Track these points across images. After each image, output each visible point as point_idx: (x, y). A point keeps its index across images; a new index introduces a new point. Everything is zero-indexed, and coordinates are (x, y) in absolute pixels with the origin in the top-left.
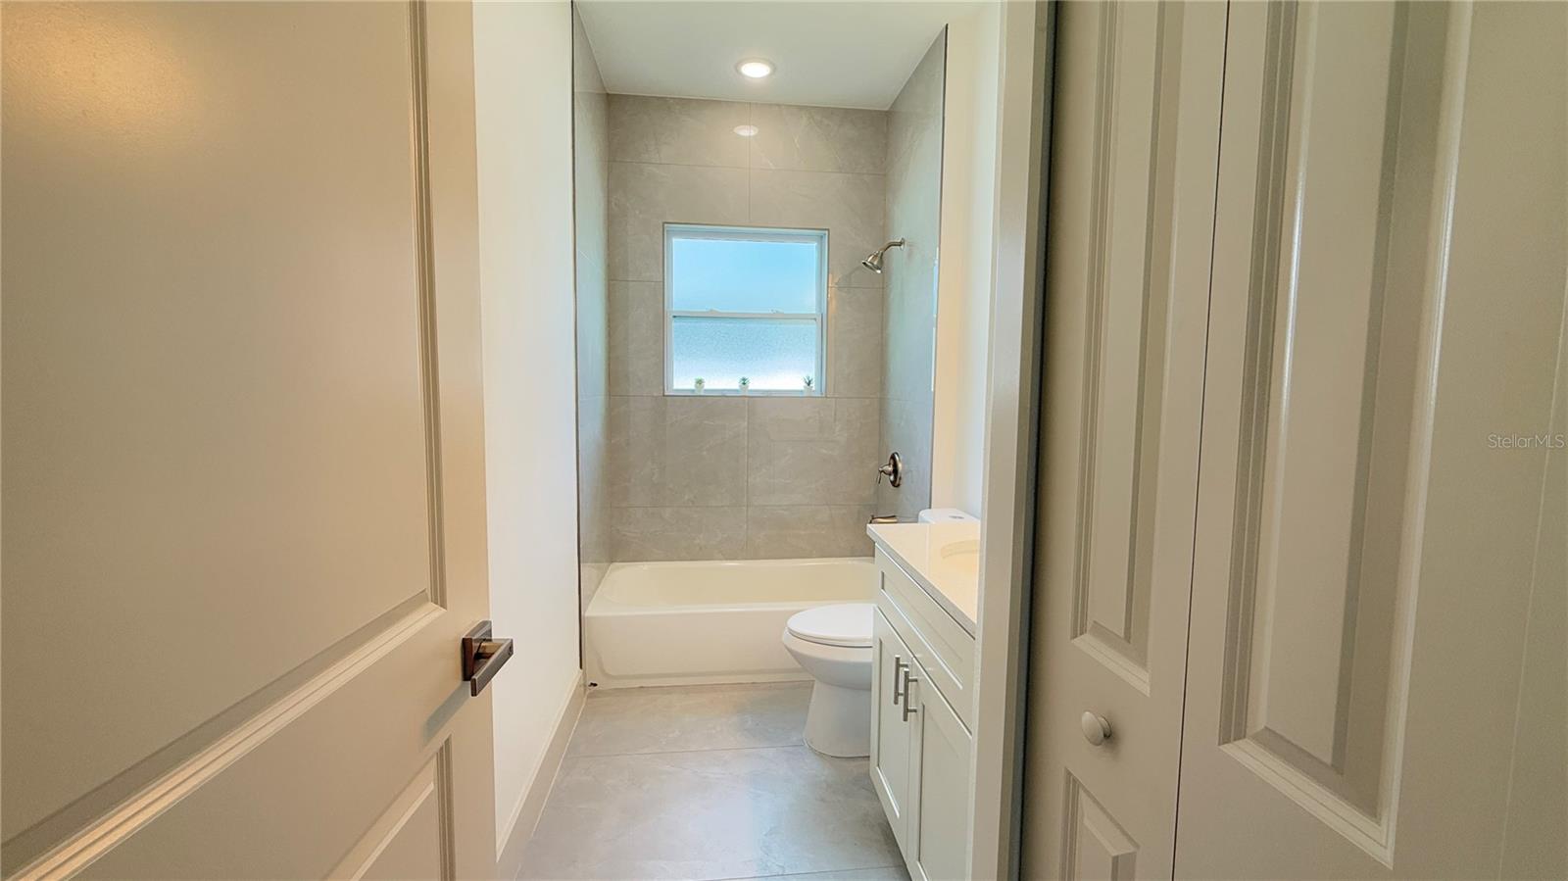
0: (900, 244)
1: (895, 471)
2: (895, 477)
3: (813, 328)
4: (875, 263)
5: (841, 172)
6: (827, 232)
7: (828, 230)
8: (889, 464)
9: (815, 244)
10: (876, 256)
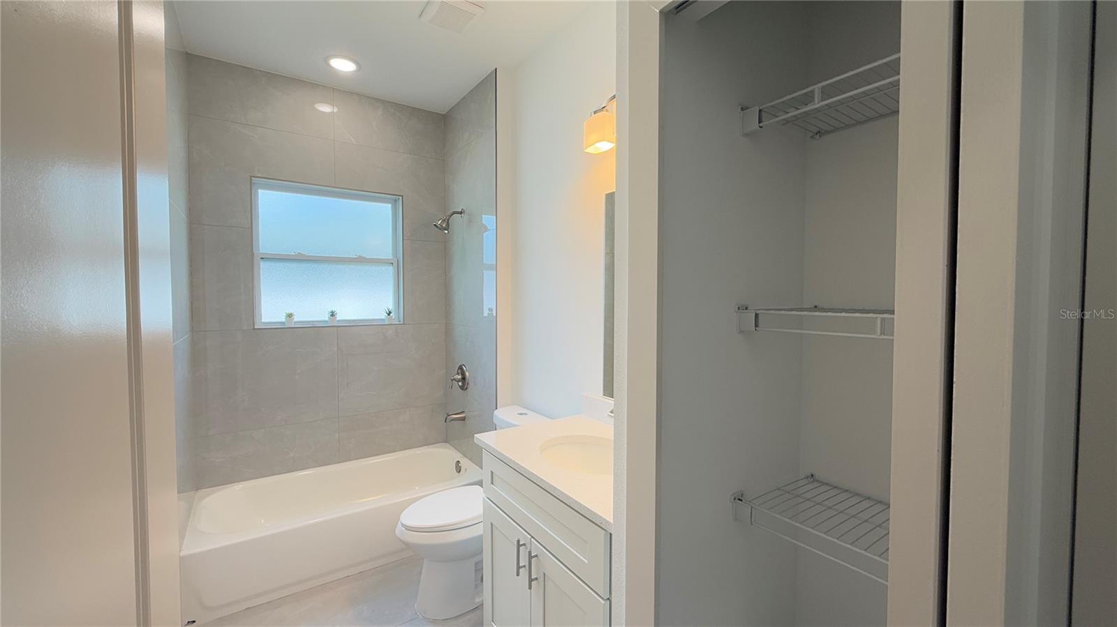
0: (461, 213)
1: (464, 378)
2: (463, 383)
3: (390, 271)
4: (444, 225)
5: (411, 154)
6: (401, 198)
7: (402, 196)
8: (458, 374)
9: (390, 205)
10: (444, 220)
